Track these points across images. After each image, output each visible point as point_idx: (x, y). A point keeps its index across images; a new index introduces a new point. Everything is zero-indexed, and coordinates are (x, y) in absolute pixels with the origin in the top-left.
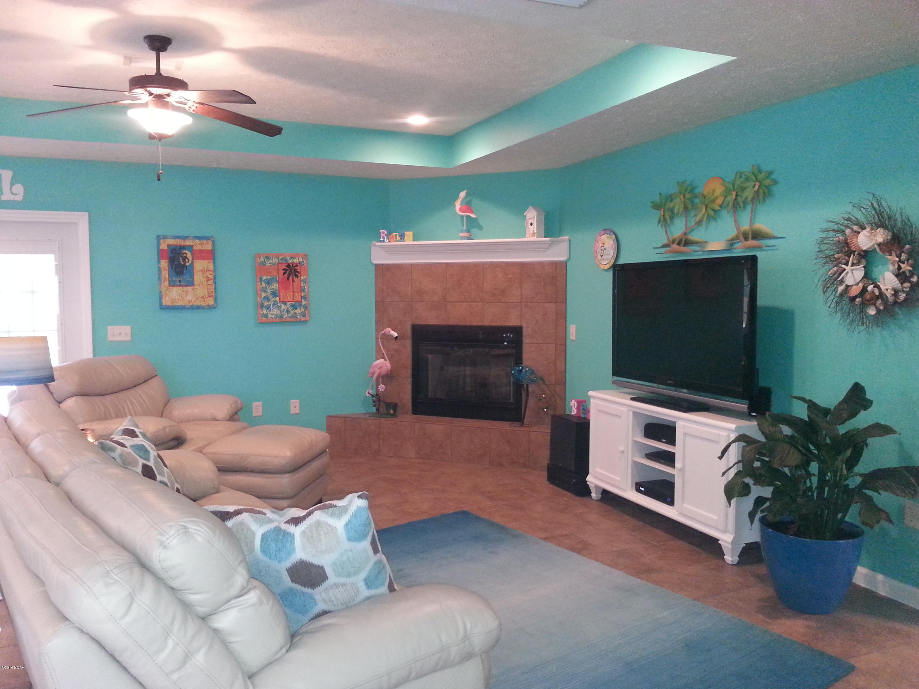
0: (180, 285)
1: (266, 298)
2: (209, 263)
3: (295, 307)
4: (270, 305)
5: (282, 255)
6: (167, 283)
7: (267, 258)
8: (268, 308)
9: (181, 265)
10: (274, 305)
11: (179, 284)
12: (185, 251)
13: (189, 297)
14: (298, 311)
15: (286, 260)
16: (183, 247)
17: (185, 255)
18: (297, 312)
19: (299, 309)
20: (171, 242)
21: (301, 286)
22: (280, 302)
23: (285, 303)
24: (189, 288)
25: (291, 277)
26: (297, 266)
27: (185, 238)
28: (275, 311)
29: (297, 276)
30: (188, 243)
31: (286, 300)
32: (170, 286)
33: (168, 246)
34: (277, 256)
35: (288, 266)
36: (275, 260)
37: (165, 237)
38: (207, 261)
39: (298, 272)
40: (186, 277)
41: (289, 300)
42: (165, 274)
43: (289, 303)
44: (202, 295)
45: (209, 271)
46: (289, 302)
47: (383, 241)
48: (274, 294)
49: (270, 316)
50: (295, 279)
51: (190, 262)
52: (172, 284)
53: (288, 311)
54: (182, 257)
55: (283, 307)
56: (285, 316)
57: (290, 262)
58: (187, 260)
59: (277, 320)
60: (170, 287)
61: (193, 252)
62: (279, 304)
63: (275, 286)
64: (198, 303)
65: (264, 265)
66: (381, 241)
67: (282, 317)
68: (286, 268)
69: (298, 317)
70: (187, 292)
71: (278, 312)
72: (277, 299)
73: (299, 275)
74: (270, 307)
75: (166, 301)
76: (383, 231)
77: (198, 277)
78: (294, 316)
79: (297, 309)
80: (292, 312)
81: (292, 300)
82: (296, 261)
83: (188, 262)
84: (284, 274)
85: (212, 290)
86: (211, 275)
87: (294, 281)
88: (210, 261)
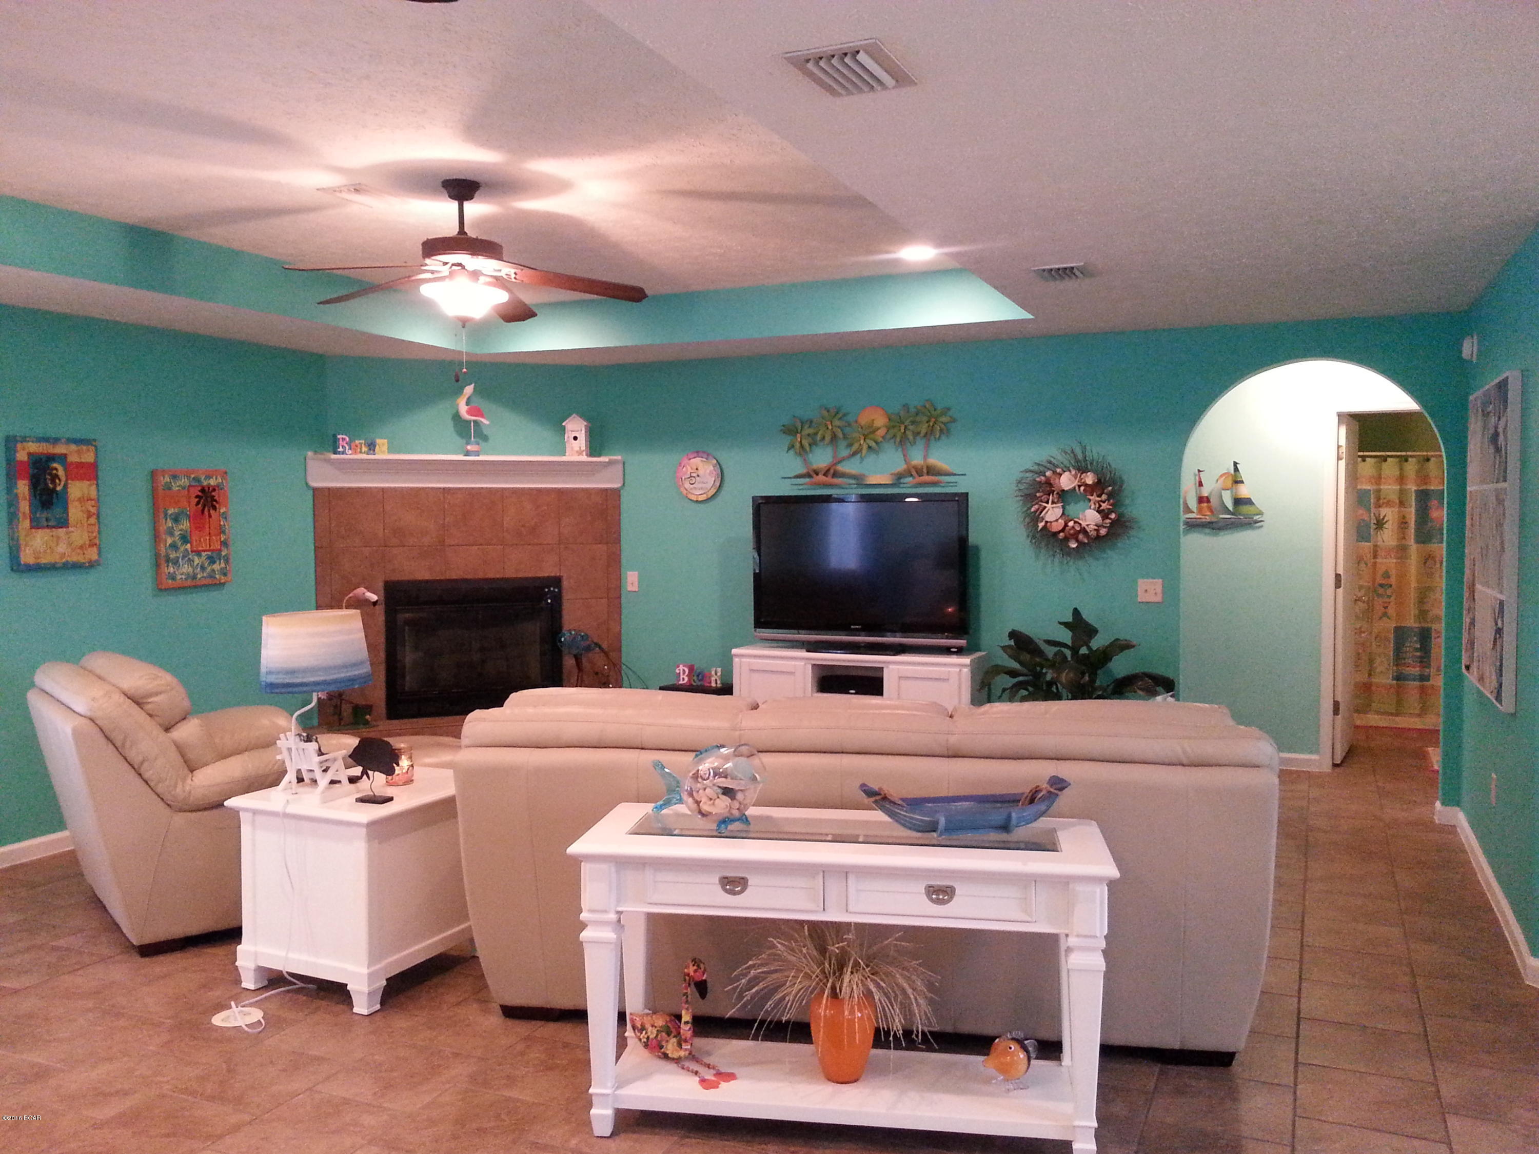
0: (48, 527)
1: (174, 546)
2: (90, 485)
3: (212, 561)
4: (178, 558)
5: (193, 471)
6: (27, 523)
7: (175, 477)
8: (176, 562)
9: (48, 489)
10: (184, 557)
11: (45, 524)
12: (55, 465)
13: (62, 548)
14: (216, 567)
15: (199, 481)
16: (51, 458)
17: (54, 472)
18: (216, 569)
19: (218, 562)
20: (33, 447)
21: (220, 525)
22: (192, 552)
23: (198, 553)
24: (61, 532)
25: (206, 509)
26: (214, 490)
27: (56, 441)
28: (186, 569)
29: (215, 508)
30: (60, 449)
31: (200, 549)
32: (32, 528)
33: (29, 454)
34: (187, 474)
35: (203, 490)
36: (184, 482)
37: (24, 439)
38: (88, 482)
39: (216, 501)
40: (57, 511)
41: (204, 548)
42: (24, 506)
43: (204, 554)
44: (81, 542)
45: (91, 500)
46: (204, 551)
47: (343, 453)
48: (184, 539)
49: (179, 577)
50: (212, 512)
51: (63, 483)
52: (36, 525)
53: (203, 568)
54: (50, 474)
55: (197, 561)
56: (199, 576)
57: (205, 483)
58: (57, 481)
59: (189, 582)
60: (33, 530)
61: (67, 467)
62: (190, 556)
63: (185, 524)
64: (75, 558)
65: (170, 489)
66: (339, 453)
67: (194, 577)
68: (200, 494)
69: (217, 576)
70: (58, 538)
71: (190, 570)
72: (188, 546)
73: (217, 506)
74: (178, 561)
75: (27, 557)
76: (344, 436)
77: (75, 512)
78: (212, 576)
79: (214, 562)
80: (209, 569)
81: (208, 548)
82: (212, 482)
83: (59, 485)
84: (198, 503)
85: (94, 534)
86: (93, 506)
87: (210, 516)
88: (92, 482)
